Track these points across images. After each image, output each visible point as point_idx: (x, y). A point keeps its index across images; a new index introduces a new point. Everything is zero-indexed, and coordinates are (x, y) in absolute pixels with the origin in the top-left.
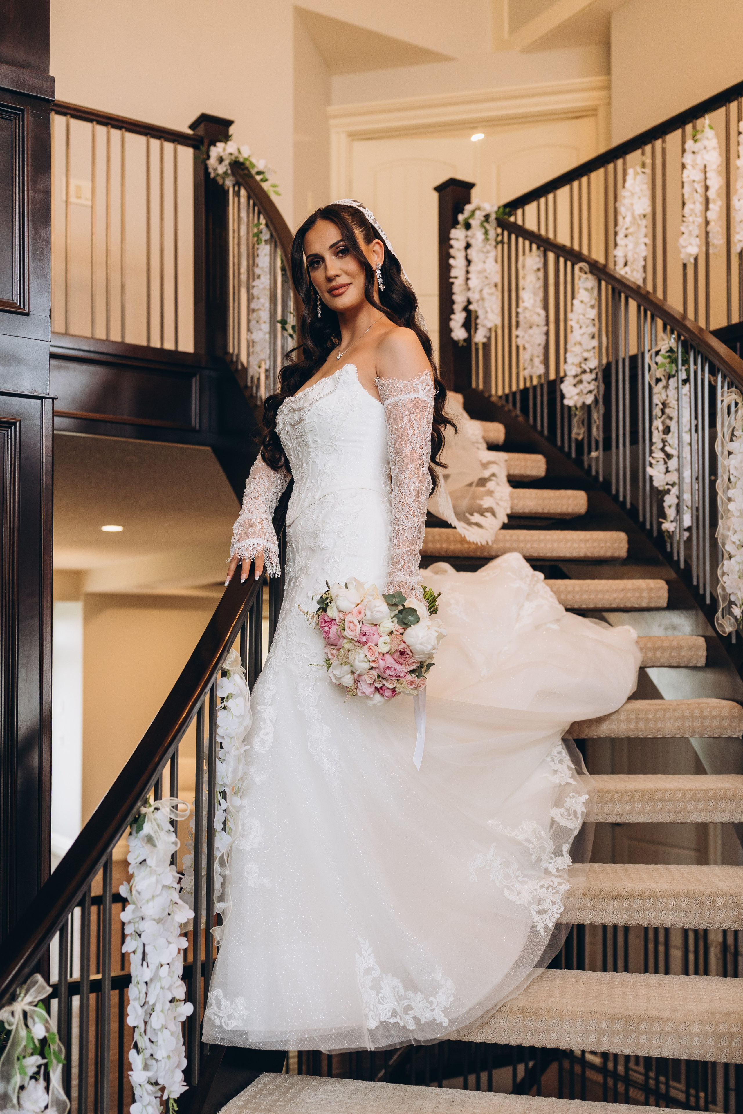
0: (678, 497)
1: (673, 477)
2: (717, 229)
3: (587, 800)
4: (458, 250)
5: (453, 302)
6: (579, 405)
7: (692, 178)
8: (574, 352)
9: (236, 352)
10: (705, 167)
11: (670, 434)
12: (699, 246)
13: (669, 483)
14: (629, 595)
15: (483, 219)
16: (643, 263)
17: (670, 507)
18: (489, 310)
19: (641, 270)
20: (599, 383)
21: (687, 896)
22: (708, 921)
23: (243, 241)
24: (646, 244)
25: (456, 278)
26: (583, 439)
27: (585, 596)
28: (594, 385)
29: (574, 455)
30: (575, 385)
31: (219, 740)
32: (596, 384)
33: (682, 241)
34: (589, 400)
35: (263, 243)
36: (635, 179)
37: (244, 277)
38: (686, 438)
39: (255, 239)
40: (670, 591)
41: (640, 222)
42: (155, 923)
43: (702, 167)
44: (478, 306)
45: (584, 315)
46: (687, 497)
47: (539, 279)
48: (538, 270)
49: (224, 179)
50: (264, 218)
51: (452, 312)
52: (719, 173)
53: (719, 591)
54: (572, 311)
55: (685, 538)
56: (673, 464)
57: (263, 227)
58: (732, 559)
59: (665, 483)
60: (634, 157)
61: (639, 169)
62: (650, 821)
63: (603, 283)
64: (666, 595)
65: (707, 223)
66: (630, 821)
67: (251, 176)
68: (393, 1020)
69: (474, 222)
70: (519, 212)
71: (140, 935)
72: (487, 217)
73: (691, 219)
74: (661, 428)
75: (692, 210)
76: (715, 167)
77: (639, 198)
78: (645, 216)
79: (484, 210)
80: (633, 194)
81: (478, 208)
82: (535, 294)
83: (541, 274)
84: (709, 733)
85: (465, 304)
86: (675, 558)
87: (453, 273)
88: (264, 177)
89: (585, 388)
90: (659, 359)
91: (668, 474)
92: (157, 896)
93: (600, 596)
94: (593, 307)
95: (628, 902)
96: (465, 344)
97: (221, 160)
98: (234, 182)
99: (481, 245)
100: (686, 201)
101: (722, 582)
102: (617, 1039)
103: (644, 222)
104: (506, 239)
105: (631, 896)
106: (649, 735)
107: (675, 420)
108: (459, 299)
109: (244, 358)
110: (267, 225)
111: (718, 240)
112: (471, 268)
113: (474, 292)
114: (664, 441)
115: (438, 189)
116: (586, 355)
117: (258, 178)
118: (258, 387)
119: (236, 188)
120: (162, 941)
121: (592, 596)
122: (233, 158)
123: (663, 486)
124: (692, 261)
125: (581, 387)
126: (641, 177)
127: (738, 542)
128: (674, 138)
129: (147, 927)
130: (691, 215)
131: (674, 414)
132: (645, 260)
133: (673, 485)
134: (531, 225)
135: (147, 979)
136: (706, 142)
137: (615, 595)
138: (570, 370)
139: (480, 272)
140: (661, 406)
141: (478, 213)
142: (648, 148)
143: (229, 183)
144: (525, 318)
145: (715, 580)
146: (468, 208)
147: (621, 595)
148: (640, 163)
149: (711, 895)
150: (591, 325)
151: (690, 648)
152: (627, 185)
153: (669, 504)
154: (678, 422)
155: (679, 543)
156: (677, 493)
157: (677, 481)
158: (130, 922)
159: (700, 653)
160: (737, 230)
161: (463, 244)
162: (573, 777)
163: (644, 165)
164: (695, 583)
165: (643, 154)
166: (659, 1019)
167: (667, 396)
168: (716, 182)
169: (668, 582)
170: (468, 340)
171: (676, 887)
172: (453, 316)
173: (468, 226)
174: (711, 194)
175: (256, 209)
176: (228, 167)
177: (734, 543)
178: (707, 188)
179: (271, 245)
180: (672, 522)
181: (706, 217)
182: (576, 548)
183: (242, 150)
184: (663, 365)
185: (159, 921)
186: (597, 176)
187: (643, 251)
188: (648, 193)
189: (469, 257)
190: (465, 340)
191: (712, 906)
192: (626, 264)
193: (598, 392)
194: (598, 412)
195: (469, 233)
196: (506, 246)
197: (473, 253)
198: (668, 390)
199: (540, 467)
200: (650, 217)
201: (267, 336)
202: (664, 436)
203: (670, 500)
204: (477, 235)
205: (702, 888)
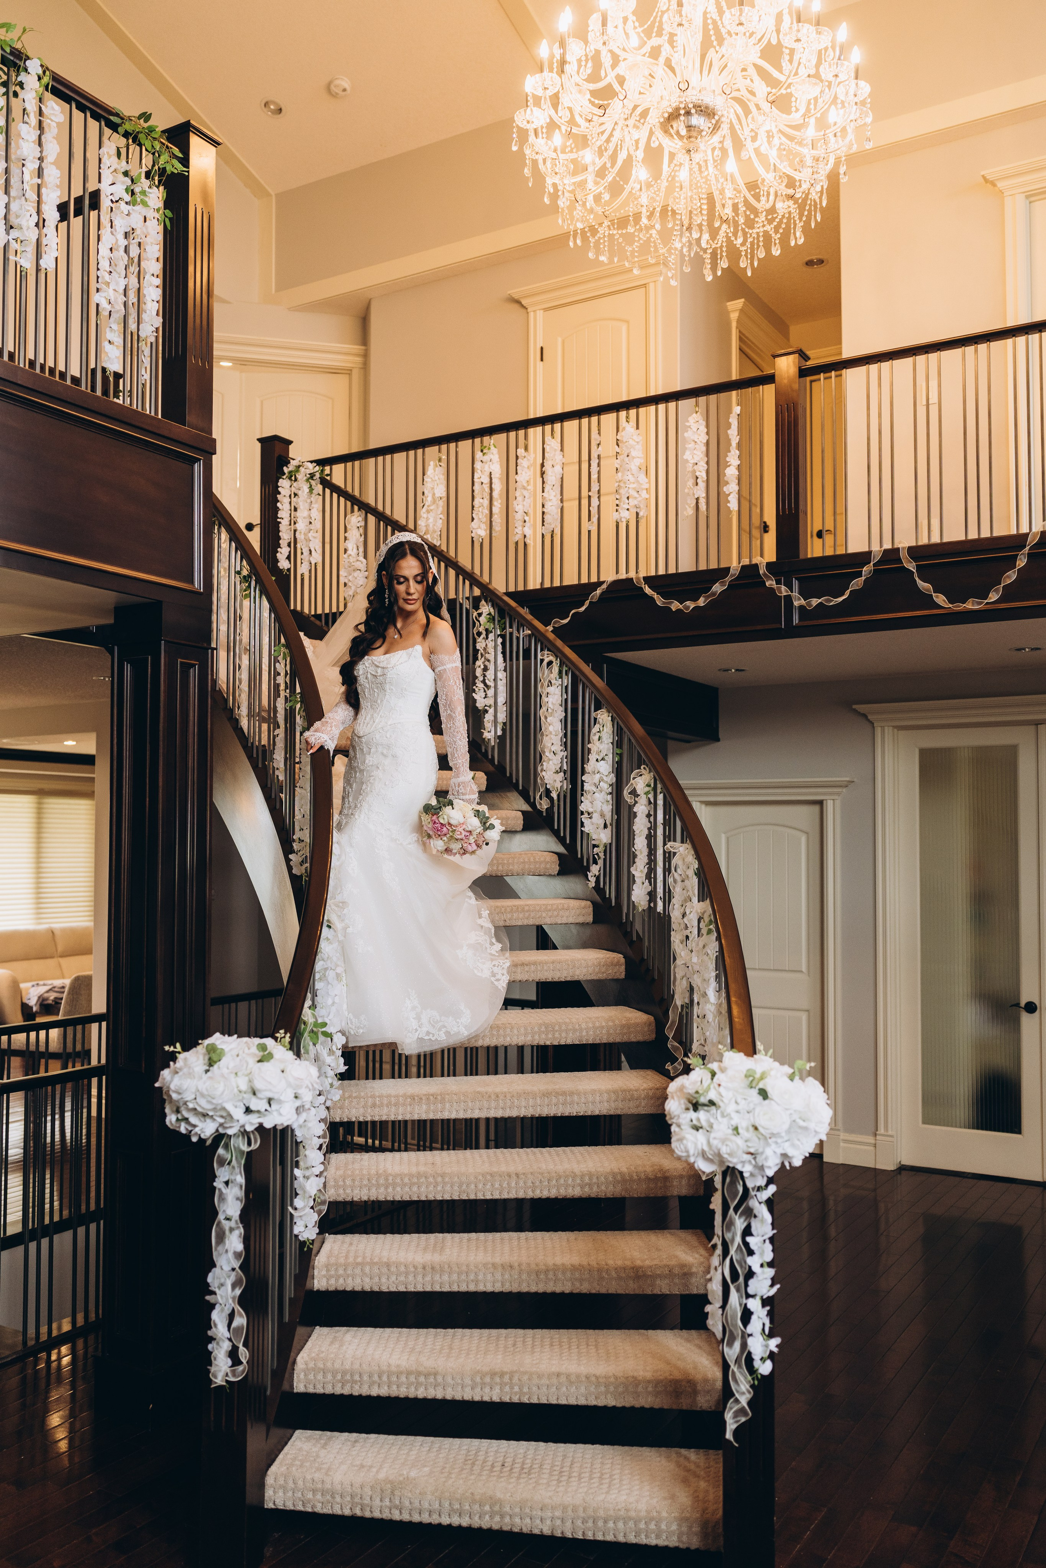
2: (499, 520)
4: (285, 497)
5: (278, 537)
7: (481, 480)
10: (491, 474)
12: (485, 531)
15: (306, 475)
16: (440, 530)
18: (313, 549)
19: (439, 534)
24: (442, 518)
25: (283, 519)
33: (471, 525)
36: (435, 466)
43: (489, 474)
47: (361, 534)
48: (361, 527)
51: (278, 546)
52: (501, 481)
60: (431, 451)
61: (435, 461)
65: (492, 515)
68: (427, 1038)
69: (299, 477)
72: (312, 475)
73: (479, 509)
76: (498, 475)
77: (439, 483)
78: (442, 499)
80: (431, 480)
81: (299, 464)
82: (358, 545)
83: (362, 532)
85: (291, 541)
87: (280, 514)
91: (487, 700)
96: (288, 573)
99: (307, 497)
100: (475, 495)
103: (441, 503)
104: (328, 496)
108: (285, 537)
111: (499, 529)
112: (297, 514)
113: (300, 533)
115: (260, 442)
123: (484, 707)
124: (480, 539)
126: (438, 469)
128: (465, 445)
132: (442, 528)
136: (491, 455)
139: (305, 518)
141: (300, 469)
142: (444, 447)
144: (349, 562)
146: (293, 463)
148: (437, 456)
152: (429, 473)
160: (515, 525)
161: (289, 492)
163: (440, 460)
165: (440, 451)
168: (498, 487)
170: (290, 570)
172: (278, 549)
173: (294, 479)
174: (495, 494)
178: (492, 489)
181: (491, 511)
186: (399, 457)
187: (441, 523)
188: (445, 482)
190: (288, 570)
195: (295, 484)
196: (328, 502)
197: (298, 501)
200: (445, 499)
204: (302, 488)
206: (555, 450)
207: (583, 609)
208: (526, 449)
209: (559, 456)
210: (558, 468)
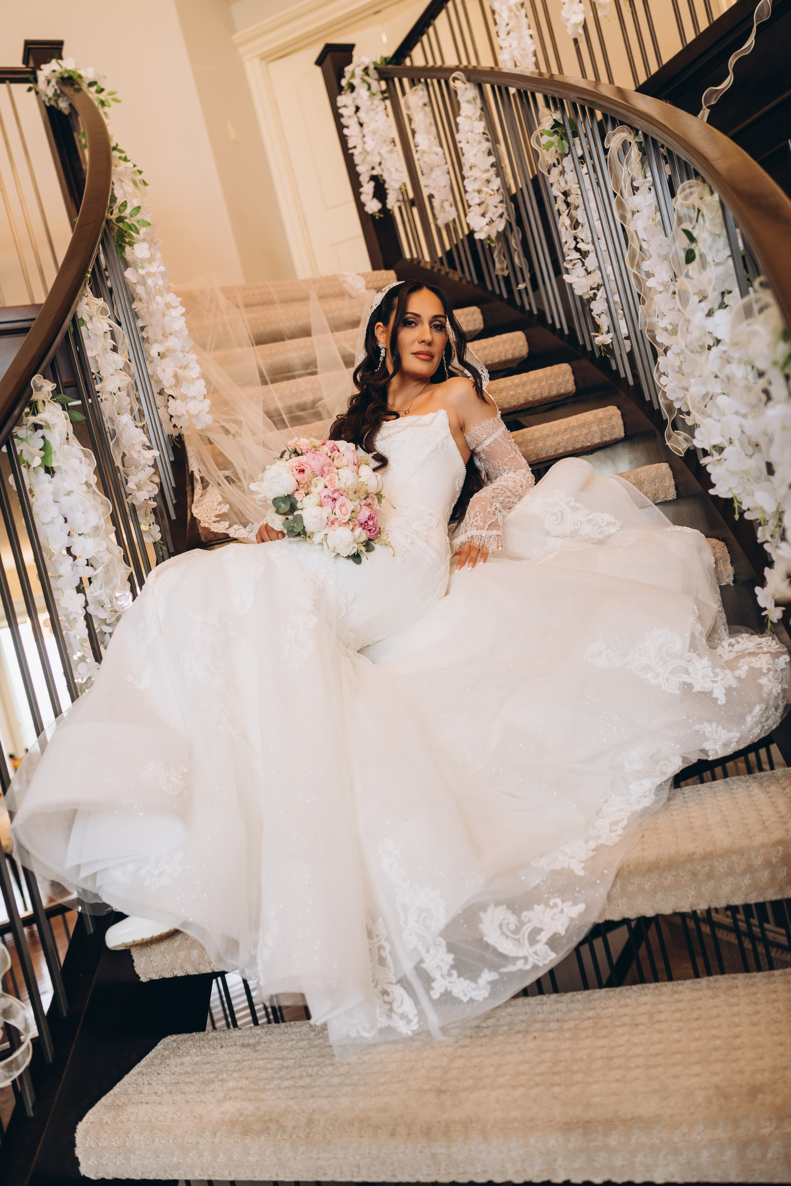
0: (607, 300)
1: (595, 279)
4: (350, 117)
5: (358, 175)
6: (493, 236)
8: (472, 176)
11: (580, 228)
12: (585, 12)
13: (593, 286)
14: (576, 433)
15: (363, 74)
16: (534, 59)
17: (600, 314)
18: (393, 170)
19: (532, 66)
20: (506, 204)
24: (531, 36)
25: (355, 147)
26: (509, 275)
28: (502, 207)
29: (505, 296)
30: (483, 215)
32: (504, 206)
33: (564, 14)
34: (501, 225)
40: (623, 416)
41: (518, 13)
44: (382, 170)
45: (472, 132)
47: (426, 114)
48: (425, 105)
49: (56, 101)
51: (361, 185)
53: (662, 400)
54: (458, 131)
55: (628, 349)
56: (591, 261)
58: (669, 353)
59: (588, 289)
63: (484, 87)
64: (621, 422)
69: (356, 82)
72: (366, 70)
74: (567, 222)
78: (523, 4)
79: (363, 64)
81: (358, 65)
82: (428, 132)
83: (428, 109)
85: (370, 172)
86: (623, 375)
87: (352, 143)
88: (99, 87)
89: (494, 214)
90: (545, 138)
91: (588, 276)
94: (480, 120)
96: (382, 216)
97: (49, 82)
99: (369, 103)
101: (662, 388)
103: (523, 12)
107: (582, 207)
108: (363, 169)
112: (365, 131)
113: (373, 155)
114: (575, 238)
115: (319, 62)
116: (486, 176)
117: (92, 90)
122: (57, 74)
123: (587, 292)
125: (489, 215)
127: (670, 328)
131: (579, 201)
132: (535, 55)
133: (598, 287)
134: (418, 63)
137: (558, 439)
138: (473, 199)
139: (374, 133)
140: (561, 197)
141: (358, 70)
144: (425, 162)
146: (348, 69)
147: (566, 437)
150: (484, 141)
151: (653, 481)
153: (598, 313)
154: (585, 209)
155: (621, 356)
156: (605, 296)
159: (667, 484)
161: (354, 109)
164: (648, 398)
169: (619, 407)
170: (385, 210)
172: (361, 190)
173: (352, 88)
176: (56, 87)
177: (665, 330)
180: (608, 332)
182: (513, 396)
184: (552, 144)
187: (530, 45)
189: (361, 121)
190: (380, 211)
192: (515, 66)
193: (509, 215)
194: (515, 238)
195: (355, 94)
197: (363, 115)
198: (565, 175)
199: (475, 320)
202: (573, 232)
203: (598, 307)
204: (362, 91)
207: (750, 43)
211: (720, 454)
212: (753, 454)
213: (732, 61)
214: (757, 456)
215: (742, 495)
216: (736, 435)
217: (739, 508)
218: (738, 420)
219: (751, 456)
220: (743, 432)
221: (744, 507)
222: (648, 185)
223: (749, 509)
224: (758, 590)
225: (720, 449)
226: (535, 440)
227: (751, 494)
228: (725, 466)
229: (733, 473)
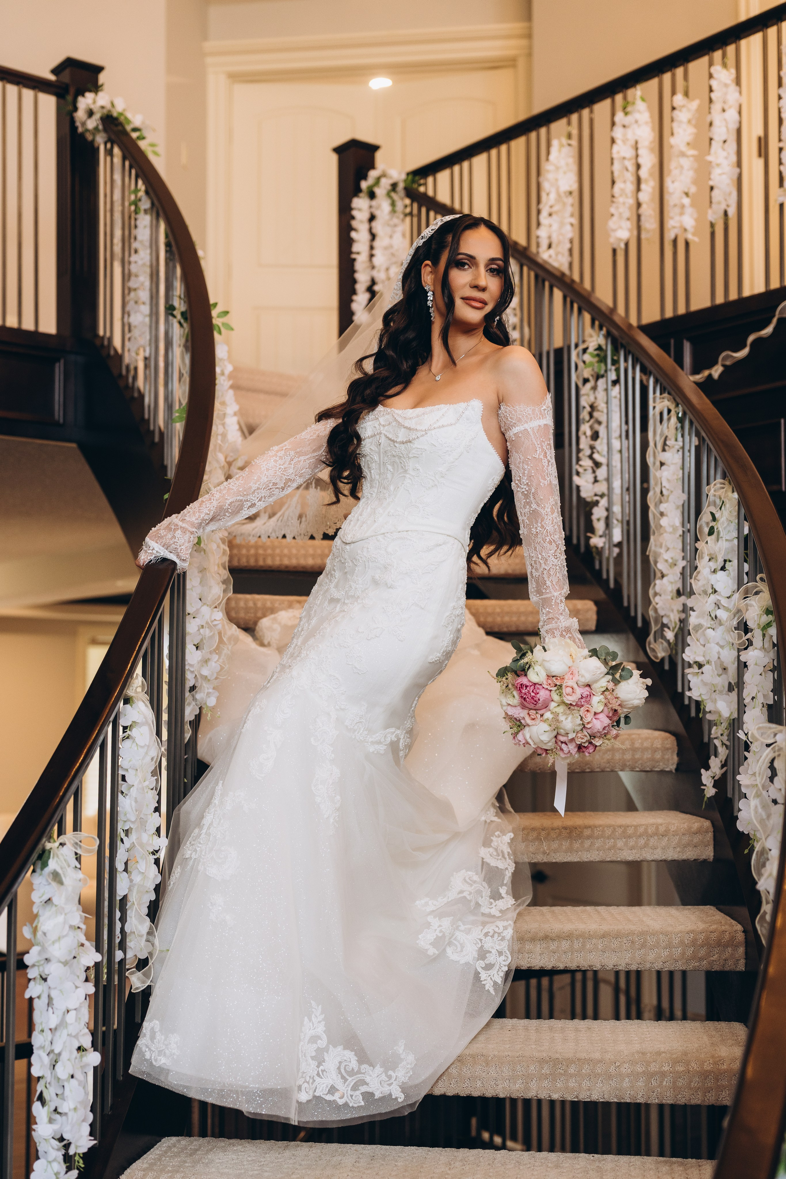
0: (607, 510)
1: (602, 488)
2: (649, 212)
3: (512, 840)
4: (361, 222)
5: (355, 281)
7: (623, 154)
9: (108, 334)
10: (637, 142)
11: (599, 441)
12: (630, 230)
13: (598, 493)
15: (389, 188)
16: (568, 246)
17: (598, 520)
19: (567, 253)
21: (618, 935)
22: (639, 961)
23: (118, 208)
24: (572, 225)
25: (358, 253)
27: (507, 619)
31: (121, 772)
33: (612, 224)
35: (142, 212)
36: (560, 151)
37: (118, 248)
38: (616, 444)
39: (133, 208)
40: (599, 613)
41: (565, 200)
42: (61, 965)
43: (633, 143)
46: (617, 509)
49: (93, 135)
50: (144, 183)
51: (354, 292)
52: (652, 150)
53: (651, 613)
55: (615, 555)
56: (602, 473)
57: (141, 194)
58: (665, 579)
59: (593, 494)
60: (559, 126)
61: (564, 141)
62: (578, 860)
63: (525, 269)
64: (594, 617)
65: (639, 205)
66: (558, 860)
67: (126, 134)
69: (379, 191)
70: (430, 180)
71: (45, 980)
72: (394, 186)
73: (621, 200)
74: (589, 433)
75: (623, 190)
76: (647, 143)
77: (565, 173)
78: (571, 193)
79: (391, 178)
80: (557, 168)
81: (384, 175)
84: (640, 766)
85: (368, 283)
86: (605, 576)
87: (355, 248)
88: (141, 134)
90: (587, 357)
91: (596, 484)
92: (64, 937)
93: (523, 618)
95: (556, 943)
97: (90, 113)
98: (106, 139)
99: (387, 217)
100: (616, 179)
101: (654, 603)
102: (545, 1083)
103: (570, 200)
104: (415, 211)
105: (559, 937)
106: (577, 768)
107: (604, 424)
108: (362, 278)
109: (117, 342)
110: (147, 192)
111: (650, 224)
112: (376, 244)
113: (379, 271)
114: (592, 448)
115: (337, 150)
117: (134, 135)
118: (135, 378)
119: (109, 146)
120: (69, 985)
121: (515, 619)
122: (105, 111)
123: (591, 497)
124: (622, 246)
126: (566, 150)
127: (670, 561)
128: (602, 108)
129: (53, 970)
130: (621, 195)
131: (603, 418)
132: (571, 242)
133: (602, 496)
134: (443, 197)
135: (53, 1026)
136: (637, 116)
139: (386, 248)
140: (588, 409)
141: (383, 181)
142: (574, 117)
143: (100, 140)
145: (647, 602)
146: (373, 174)
148: (565, 134)
149: (643, 933)
152: (552, 157)
153: (598, 517)
154: (607, 427)
155: (608, 559)
156: (606, 505)
157: (606, 492)
158: (34, 966)
160: (671, 214)
161: (367, 216)
162: (497, 815)
163: (569, 136)
164: (626, 604)
165: (569, 123)
166: (589, 1061)
167: (596, 398)
168: (648, 161)
169: (596, 603)
171: (605, 927)
172: (354, 298)
173: (372, 195)
174: (643, 173)
175: (133, 172)
176: (99, 122)
177: (666, 561)
178: (638, 166)
179: (151, 215)
180: (601, 536)
181: (637, 199)
183: (116, 102)
184: (591, 364)
185: (65, 963)
186: (518, 144)
187: (569, 232)
188: (575, 168)
189: (374, 231)
191: (643, 946)
192: (550, 246)
195: (374, 203)
196: (415, 220)
197: (377, 226)
198: (597, 392)
200: (576, 194)
201: (147, 320)
202: (592, 442)
203: (598, 513)
204: (383, 206)
205: (633, 927)
206: (726, 85)
207: (768, 330)
208: (686, 94)
209: (732, 95)
210: (732, 115)
211: (699, 668)
212: (721, 675)
213: (751, 338)
214: (724, 676)
215: (708, 701)
216: (714, 658)
217: (704, 709)
218: (717, 648)
219: (719, 675)
220: (719, 658)
221: (707, 710)
222: (677, 447)
223: (710, 712)
224: (703, 771)
225: (700, 666)
226: (519, 614)
227: (715, 701)
228: (701, 677)
229: (705, 684)
